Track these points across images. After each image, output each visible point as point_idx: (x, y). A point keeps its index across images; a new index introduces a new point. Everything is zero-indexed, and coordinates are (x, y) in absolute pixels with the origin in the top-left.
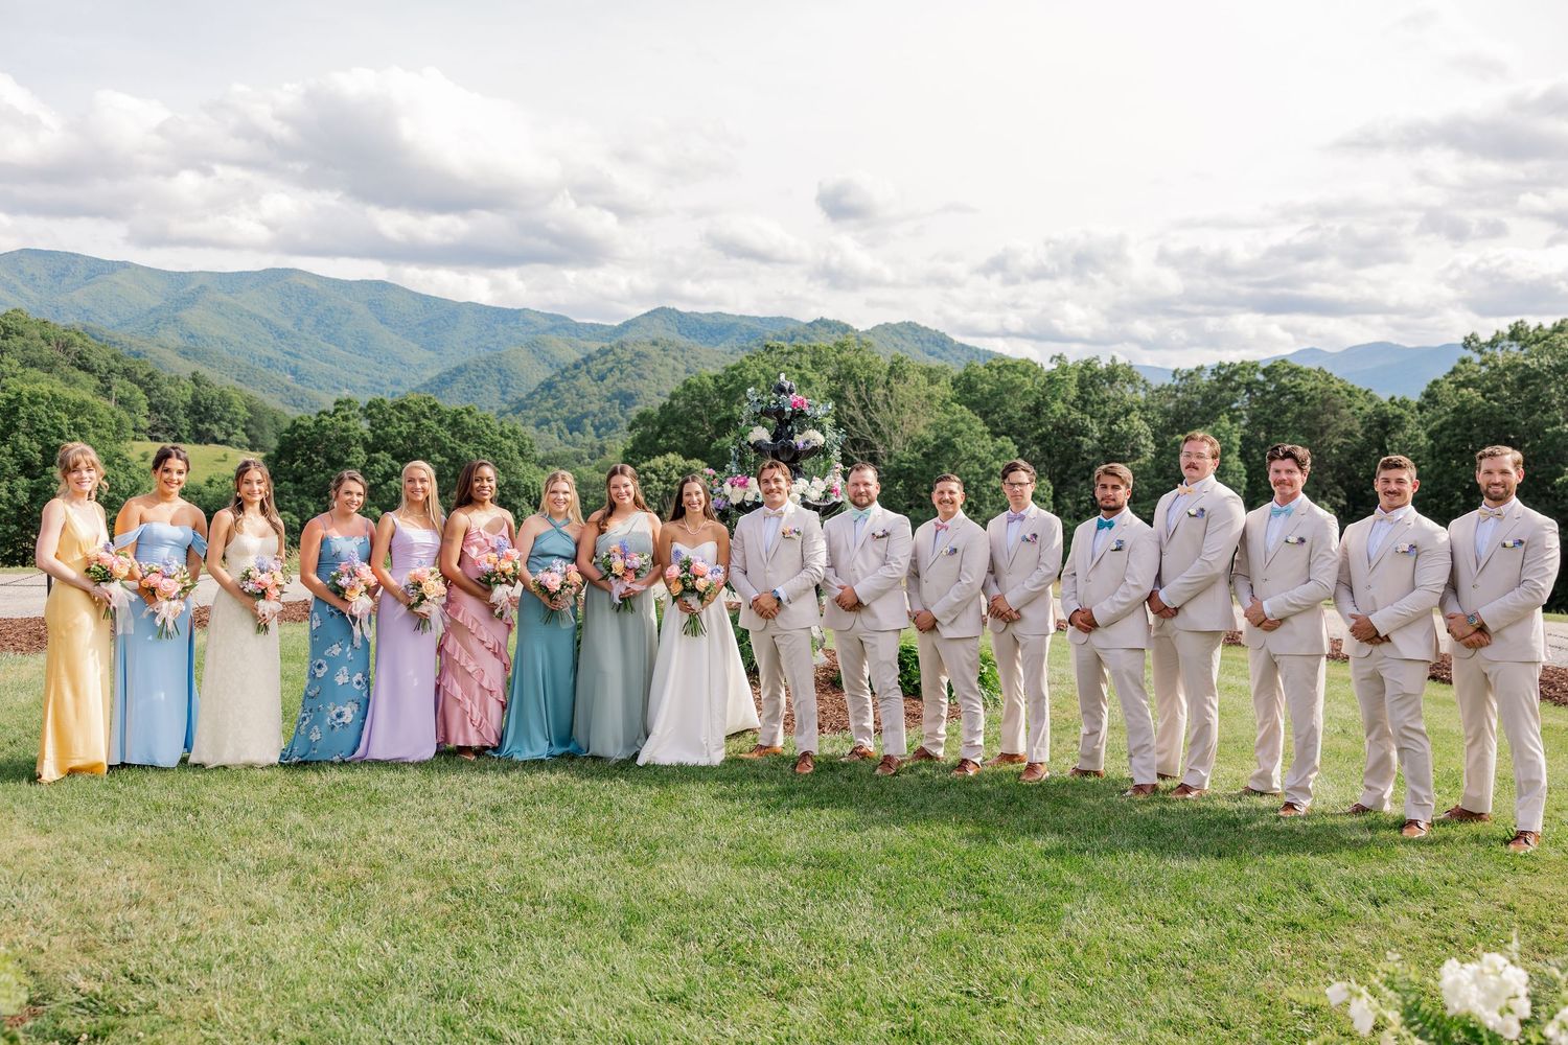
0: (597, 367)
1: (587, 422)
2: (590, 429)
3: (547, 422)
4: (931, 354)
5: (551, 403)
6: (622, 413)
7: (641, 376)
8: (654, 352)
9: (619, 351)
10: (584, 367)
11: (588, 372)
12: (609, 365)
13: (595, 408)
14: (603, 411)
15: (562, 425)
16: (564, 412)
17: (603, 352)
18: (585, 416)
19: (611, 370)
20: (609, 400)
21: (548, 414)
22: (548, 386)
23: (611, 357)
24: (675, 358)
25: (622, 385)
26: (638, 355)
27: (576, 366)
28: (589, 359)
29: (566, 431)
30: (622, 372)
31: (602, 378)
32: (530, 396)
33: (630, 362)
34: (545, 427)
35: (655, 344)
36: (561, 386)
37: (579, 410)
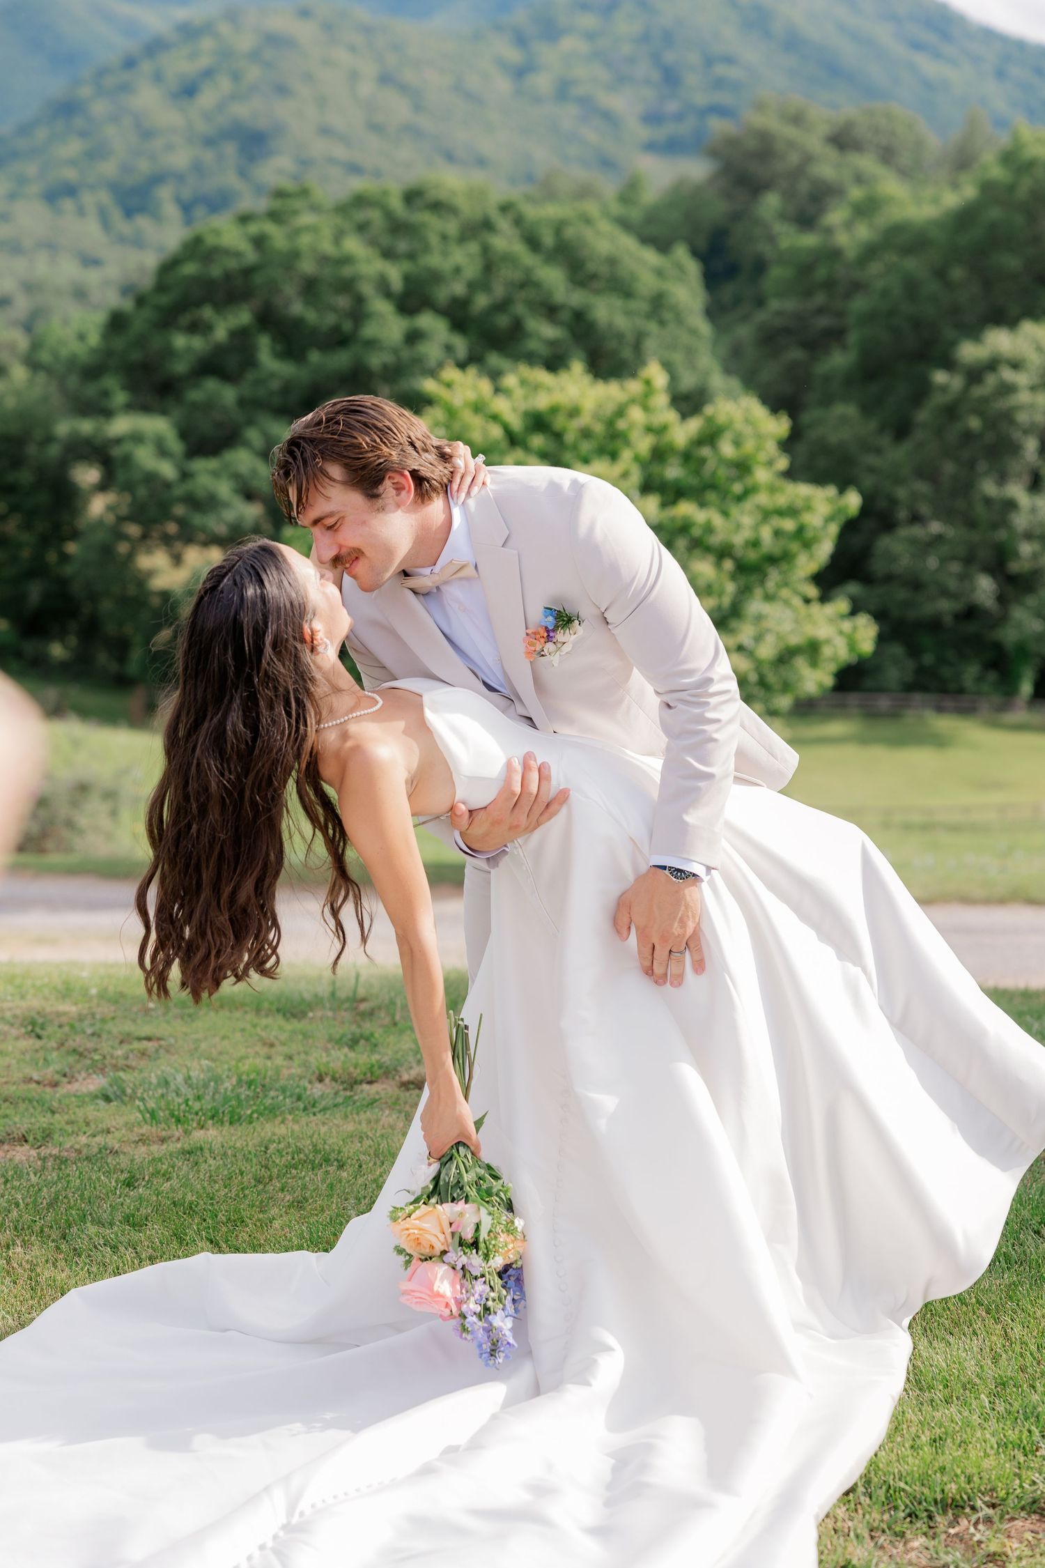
0: (179, 65)
1: (165, 193)
2: (171, 210)
3: (70, 190)
4: (917, 46)
5: (73, 147)
6: (243, 174)
7: (282, 90)
8: (305, 32)
9: (224, 29)
10: (146, 67)
11: (158, 77)
12: (204, 62)
13: (180, 159)
14: (198, 168)
15: (105, 197)
16: (108, 168)
17: (189, 32)
18: (157, 179)
19: (208, 74)
20: (209, 142)
21: (70, 174)
22: (67, 109)
23: (207, 44)
24: (352, 49)
25: (242, 111)
26: (274, 40)
27: (130, 63)
28: (155, 47)
29: (116, 215)
30: (236, 77)
31: (189, 90)
32: (25, 130)
33: (254, 55)
34: (68, 204)
35: (305, 13)
36: (99, 108)
37: (144, 167)
